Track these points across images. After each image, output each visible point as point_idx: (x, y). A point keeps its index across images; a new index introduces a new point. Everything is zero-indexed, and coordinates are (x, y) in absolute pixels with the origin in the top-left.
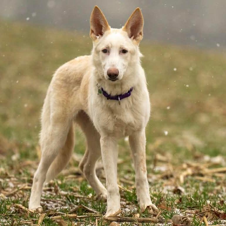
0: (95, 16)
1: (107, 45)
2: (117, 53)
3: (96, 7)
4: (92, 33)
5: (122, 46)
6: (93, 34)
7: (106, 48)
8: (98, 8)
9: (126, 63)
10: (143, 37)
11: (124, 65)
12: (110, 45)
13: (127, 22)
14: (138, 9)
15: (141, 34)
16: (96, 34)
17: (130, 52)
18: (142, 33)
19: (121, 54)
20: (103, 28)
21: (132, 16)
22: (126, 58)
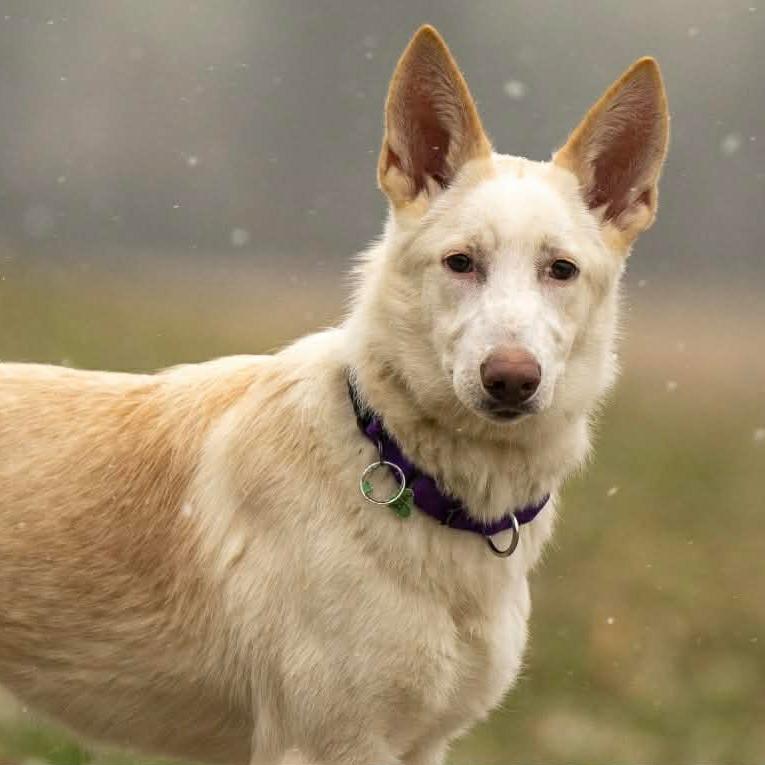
0: (414, 75)
1: (473, 238)
2: (528, 273)
3: (427, 33)
4: (388, 165)
5: (555, 239)
6: (393, 171)
7: (463, 250)
8: (434, 39)
9: (568, 333)
10: (654, 218)
11: (558, 339)
12: (487, 239)
13: (583, 123)
14: (648, 63)
15: (645, 197)
16: (409, 175)
17: (588, 278)
18: (656, 193)
19: (547, 282)
20: (452, 142)
21: (610, 96)
22: (566, 307)
